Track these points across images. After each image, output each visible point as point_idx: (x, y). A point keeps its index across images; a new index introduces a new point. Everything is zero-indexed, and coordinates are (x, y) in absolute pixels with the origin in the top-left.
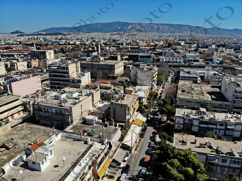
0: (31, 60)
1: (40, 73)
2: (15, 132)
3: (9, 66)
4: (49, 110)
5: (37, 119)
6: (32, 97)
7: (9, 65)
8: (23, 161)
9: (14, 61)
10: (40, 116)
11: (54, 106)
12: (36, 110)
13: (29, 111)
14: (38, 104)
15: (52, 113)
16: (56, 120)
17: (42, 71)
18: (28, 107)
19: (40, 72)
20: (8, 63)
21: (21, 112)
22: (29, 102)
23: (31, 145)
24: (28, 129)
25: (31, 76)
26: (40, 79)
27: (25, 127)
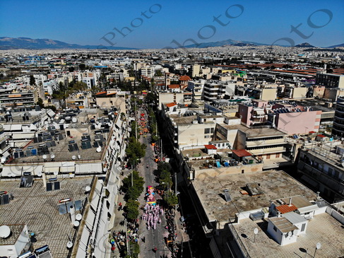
0: (314, 87)
1: (322, 108)
2: (265, 177)
3: (282, 91)
4: (320, 166)
5: (299, 171)
6: (301, 139)
7: (283, 89)
8: (263, 219)
9: (291, 85)
10: (304, 169)
11: (328, 161)
12: (301, 159)
13: (292, 157)
14: (307, 151)
15: (322, 170)
16: (325, 184)
17: (326, 105)
18: (292, 151)
19: (323, 106)
20: (283, 87)
21: (281, 155)
22: (295, 145)
23: (280, 203)
24: (283, 180)
25: (308, 109)
26: (319, 117)
27: (279, 176)
